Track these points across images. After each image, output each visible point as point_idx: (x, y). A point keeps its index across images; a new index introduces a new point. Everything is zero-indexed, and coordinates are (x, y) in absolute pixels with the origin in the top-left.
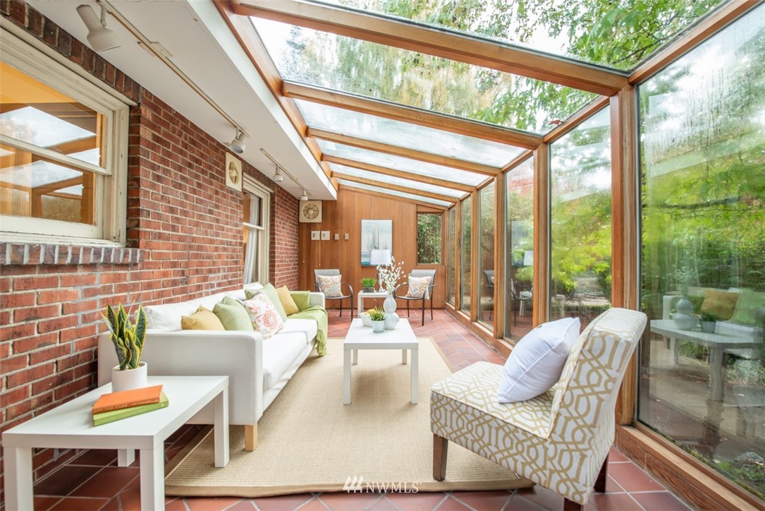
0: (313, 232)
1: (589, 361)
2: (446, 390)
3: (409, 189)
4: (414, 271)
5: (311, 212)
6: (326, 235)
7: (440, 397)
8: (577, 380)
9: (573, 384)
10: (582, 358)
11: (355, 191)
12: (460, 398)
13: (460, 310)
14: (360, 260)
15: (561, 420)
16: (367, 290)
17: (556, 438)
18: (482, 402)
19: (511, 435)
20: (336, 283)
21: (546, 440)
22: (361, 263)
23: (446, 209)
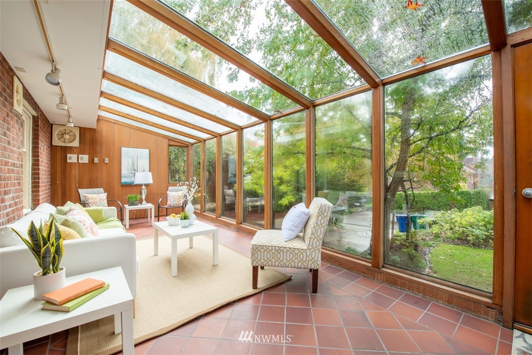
0: (68, 155)
1: (321, 215)
2: (260, 242)
3: (169, 128)
4: (170, 188)
5: (67, 137)
6: (85, 159)
7: (257, 247)
8: (317, 223)
9: (316, 225)
10: (319, 215)
11: (115, 122)
12: (267, 244)
13: (204, 212)
14: (121, 180)
15: (312, 239)
16: (132, 204)
17: (310, 247)
18: (278, 243)
19: (293, 253)
20: (104, 200)
21: (306, 249)
22: (121, 182)
23: (190, 145)
